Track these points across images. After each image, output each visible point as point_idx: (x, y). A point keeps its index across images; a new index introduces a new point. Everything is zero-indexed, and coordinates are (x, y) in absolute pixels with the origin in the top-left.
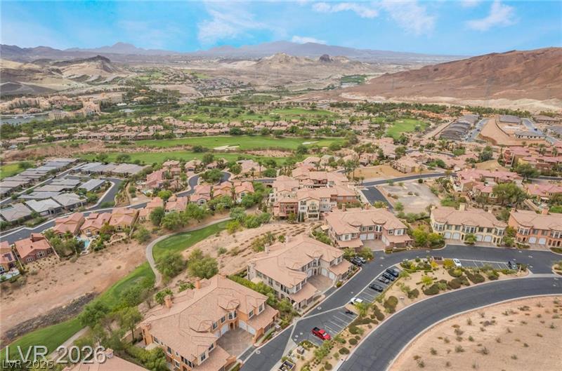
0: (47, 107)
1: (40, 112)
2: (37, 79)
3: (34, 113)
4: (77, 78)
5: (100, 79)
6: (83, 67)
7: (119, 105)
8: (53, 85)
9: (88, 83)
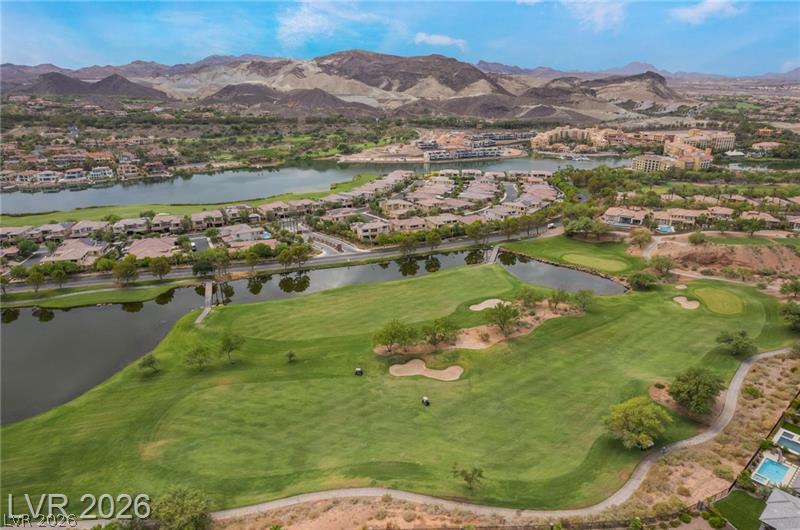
0: (603, 145)
1: (594, 152)
2: (572, 103)
3: (585, 152)
4: (623, 103)
5: (654, 108)
6: (627, 88)
7: (729, 153)
8: (594, 111)
9: (639, 112)
